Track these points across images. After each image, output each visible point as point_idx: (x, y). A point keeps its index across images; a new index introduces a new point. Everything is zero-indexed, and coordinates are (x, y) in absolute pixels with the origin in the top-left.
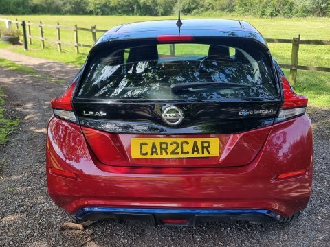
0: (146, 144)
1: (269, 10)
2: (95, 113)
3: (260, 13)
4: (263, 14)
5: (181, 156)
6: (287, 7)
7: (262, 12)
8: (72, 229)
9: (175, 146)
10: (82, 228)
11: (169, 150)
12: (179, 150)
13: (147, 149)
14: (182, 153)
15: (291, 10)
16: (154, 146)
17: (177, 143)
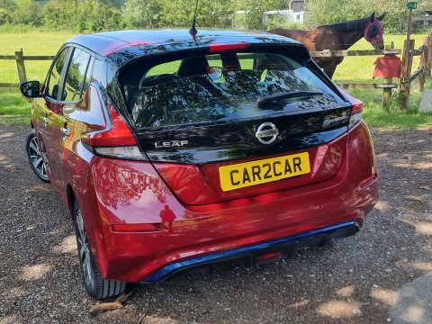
0: (237, 172)
1: (90, 24)
2: (171, 143)
3: (78, 27)
4: (83, 29)
5: (274, 178)
6: (111, 19)
7: (81, 26)
8: (105, 311)
9: (267, 168)
10: (120, 305)
11: (262, 175)
12: (271, 173)
13: (239, 177)
14: (276, 175)
15: (117, 23)
16: (246, 172)
17: (269, 165)
